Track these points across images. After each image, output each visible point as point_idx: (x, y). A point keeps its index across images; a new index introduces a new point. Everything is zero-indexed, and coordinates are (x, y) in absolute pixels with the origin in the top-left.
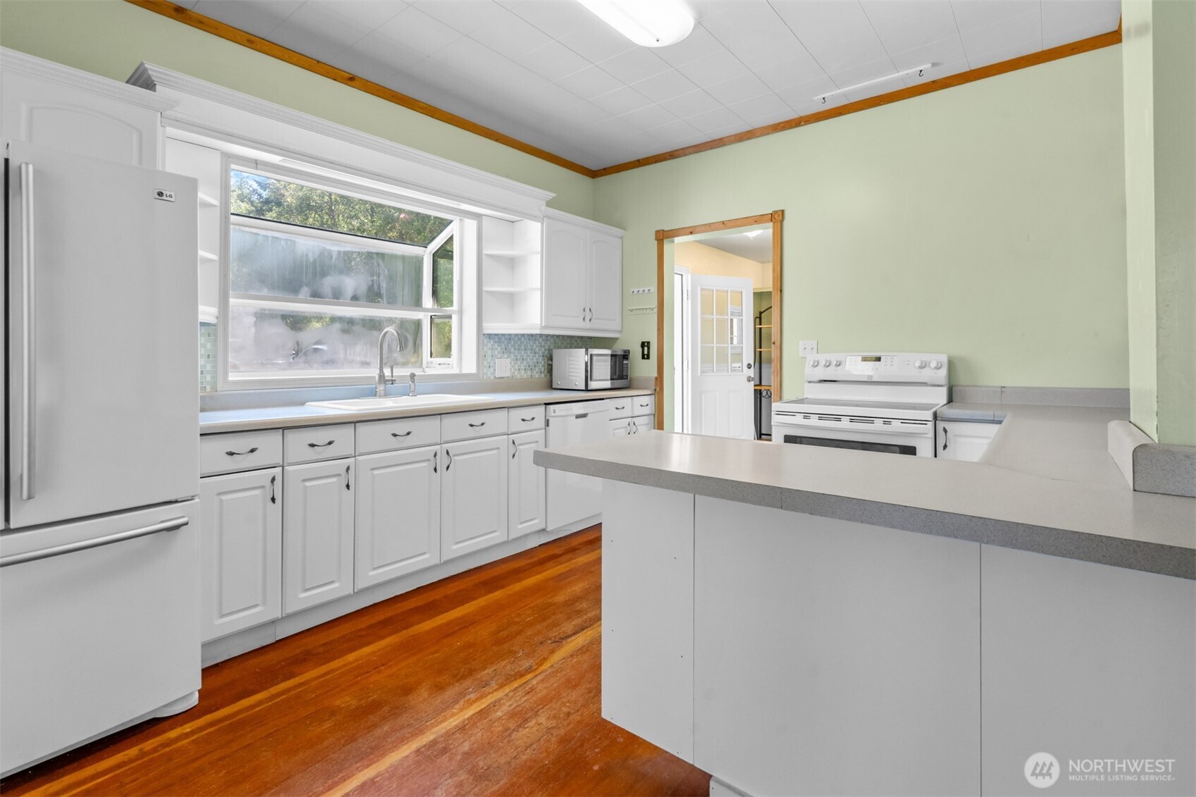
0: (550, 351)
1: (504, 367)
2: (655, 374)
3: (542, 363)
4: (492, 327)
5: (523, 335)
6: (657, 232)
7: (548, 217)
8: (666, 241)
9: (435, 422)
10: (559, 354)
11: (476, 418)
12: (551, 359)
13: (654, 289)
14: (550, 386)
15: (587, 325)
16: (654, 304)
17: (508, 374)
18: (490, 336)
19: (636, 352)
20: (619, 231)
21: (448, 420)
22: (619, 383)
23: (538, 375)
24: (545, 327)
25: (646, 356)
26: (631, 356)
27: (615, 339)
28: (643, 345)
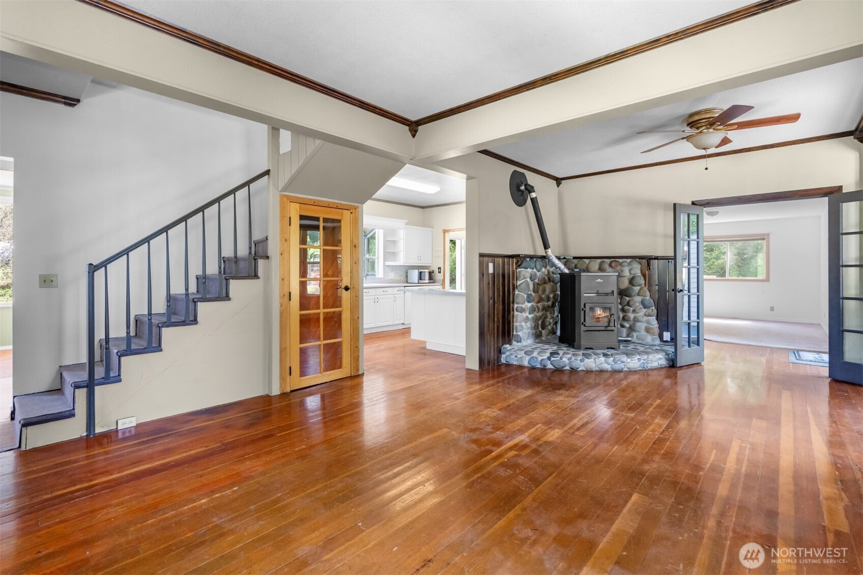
0: (407, 270)
1: (392, 276)
2: (443, 278)
3: (404, 275)
4: (388, 263)
5: (398, 266)
6: (443, 230)
7: (406, 228)
8: (446, 233)
9: (374, 289)
10: (410, 272)
11: (385, 289)
12: (407, 273)
13: (442, 249)
14: (407, 283)
15: (419, 261)
16: (442, 255)
17: (393, 278)
18: (387, 266)
19: (436, 271)
20: (431, 229)
21: (378, 290)
22: (431, 281)
23: (403, 278)
24: (405, 263)
25: (440, 272)
26: (434, 272)
27: (430, 266)
28: (439, 268)
